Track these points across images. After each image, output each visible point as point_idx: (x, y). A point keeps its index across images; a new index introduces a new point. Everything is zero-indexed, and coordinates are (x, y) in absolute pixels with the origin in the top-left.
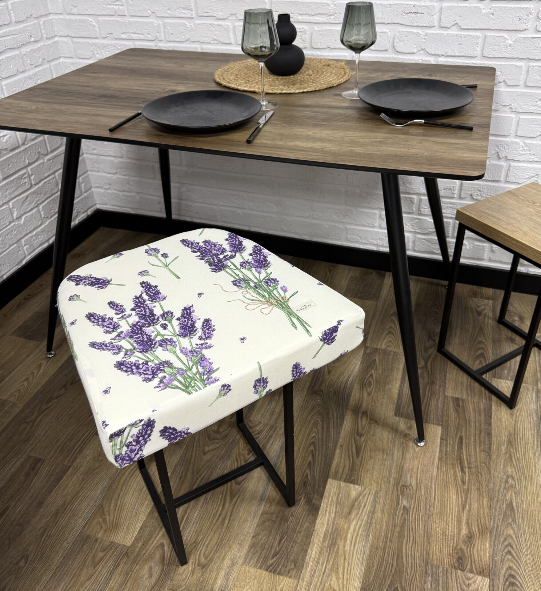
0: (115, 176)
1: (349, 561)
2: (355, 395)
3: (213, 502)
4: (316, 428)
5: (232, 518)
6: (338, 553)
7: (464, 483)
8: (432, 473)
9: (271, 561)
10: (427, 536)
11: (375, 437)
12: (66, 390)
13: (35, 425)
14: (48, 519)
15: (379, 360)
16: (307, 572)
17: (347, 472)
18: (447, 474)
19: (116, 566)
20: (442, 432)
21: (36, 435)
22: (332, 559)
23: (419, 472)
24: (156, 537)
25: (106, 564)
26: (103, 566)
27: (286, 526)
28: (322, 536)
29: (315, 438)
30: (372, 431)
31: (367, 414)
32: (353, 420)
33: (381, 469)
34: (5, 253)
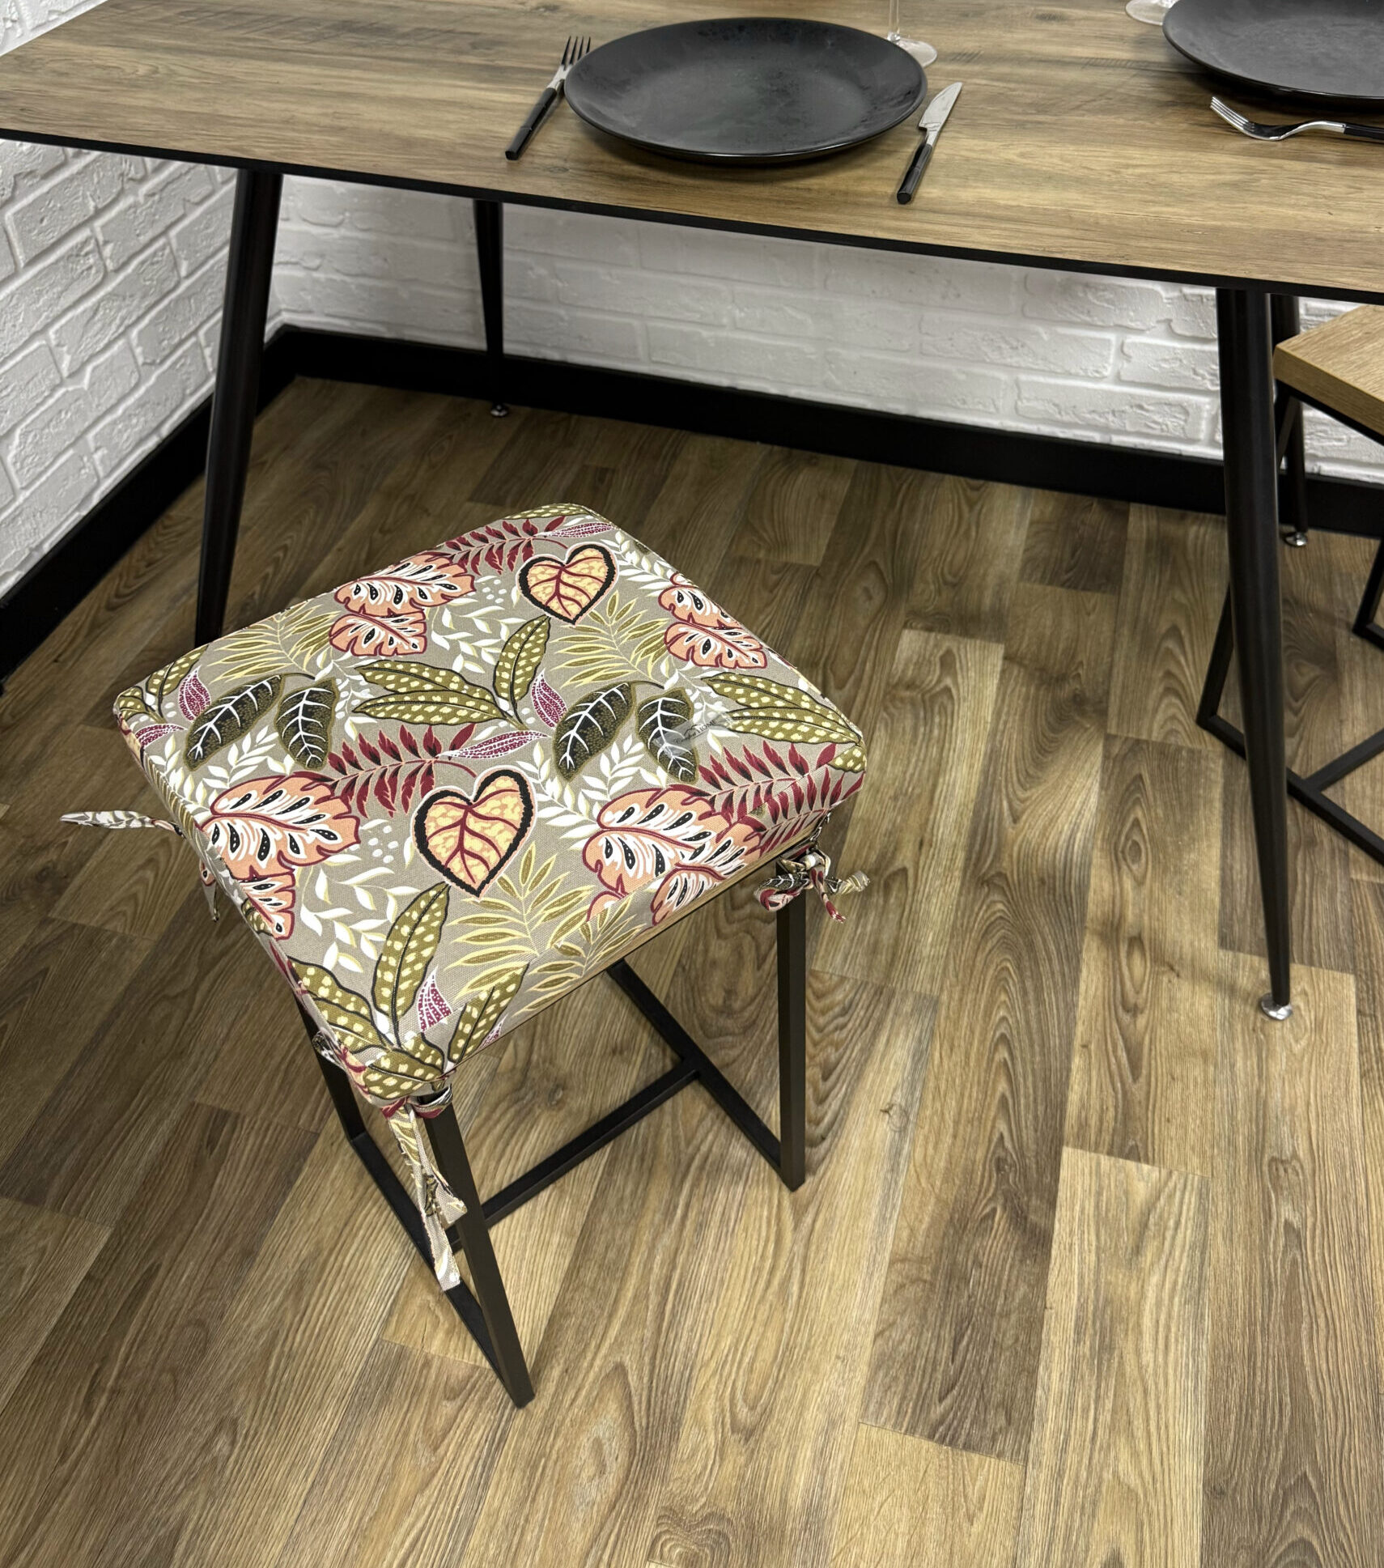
0: (337, 233)
1: (1157, 1398)
2: (1100, 886)
3: (746, 1230)
4: (1005, 991)
5: (807, 1279)
6: (1123, 1375)
8: (1349, 1118)
9: (941, 1409)
10: (1365, 1312)
11: (1176, 1015)
13: (196, 1005)
14: (278, 1301)
15: (1151, 776)
16: (1045, 1440)
17: (1112, 1124)
20: (1359, 991)
22: (1111, 1394)
23: (1313, 1115)
24: (598, 1347)
25: (467, 1433)
26: (460, 1446)
27: (966, 1298)
28: (1072, 1324)
29: (1005, 1024)
30: (1165, 995)
31: (1141, 942)
32: (1105, 964)
33: (1205, 1111)
34: (43, 479)
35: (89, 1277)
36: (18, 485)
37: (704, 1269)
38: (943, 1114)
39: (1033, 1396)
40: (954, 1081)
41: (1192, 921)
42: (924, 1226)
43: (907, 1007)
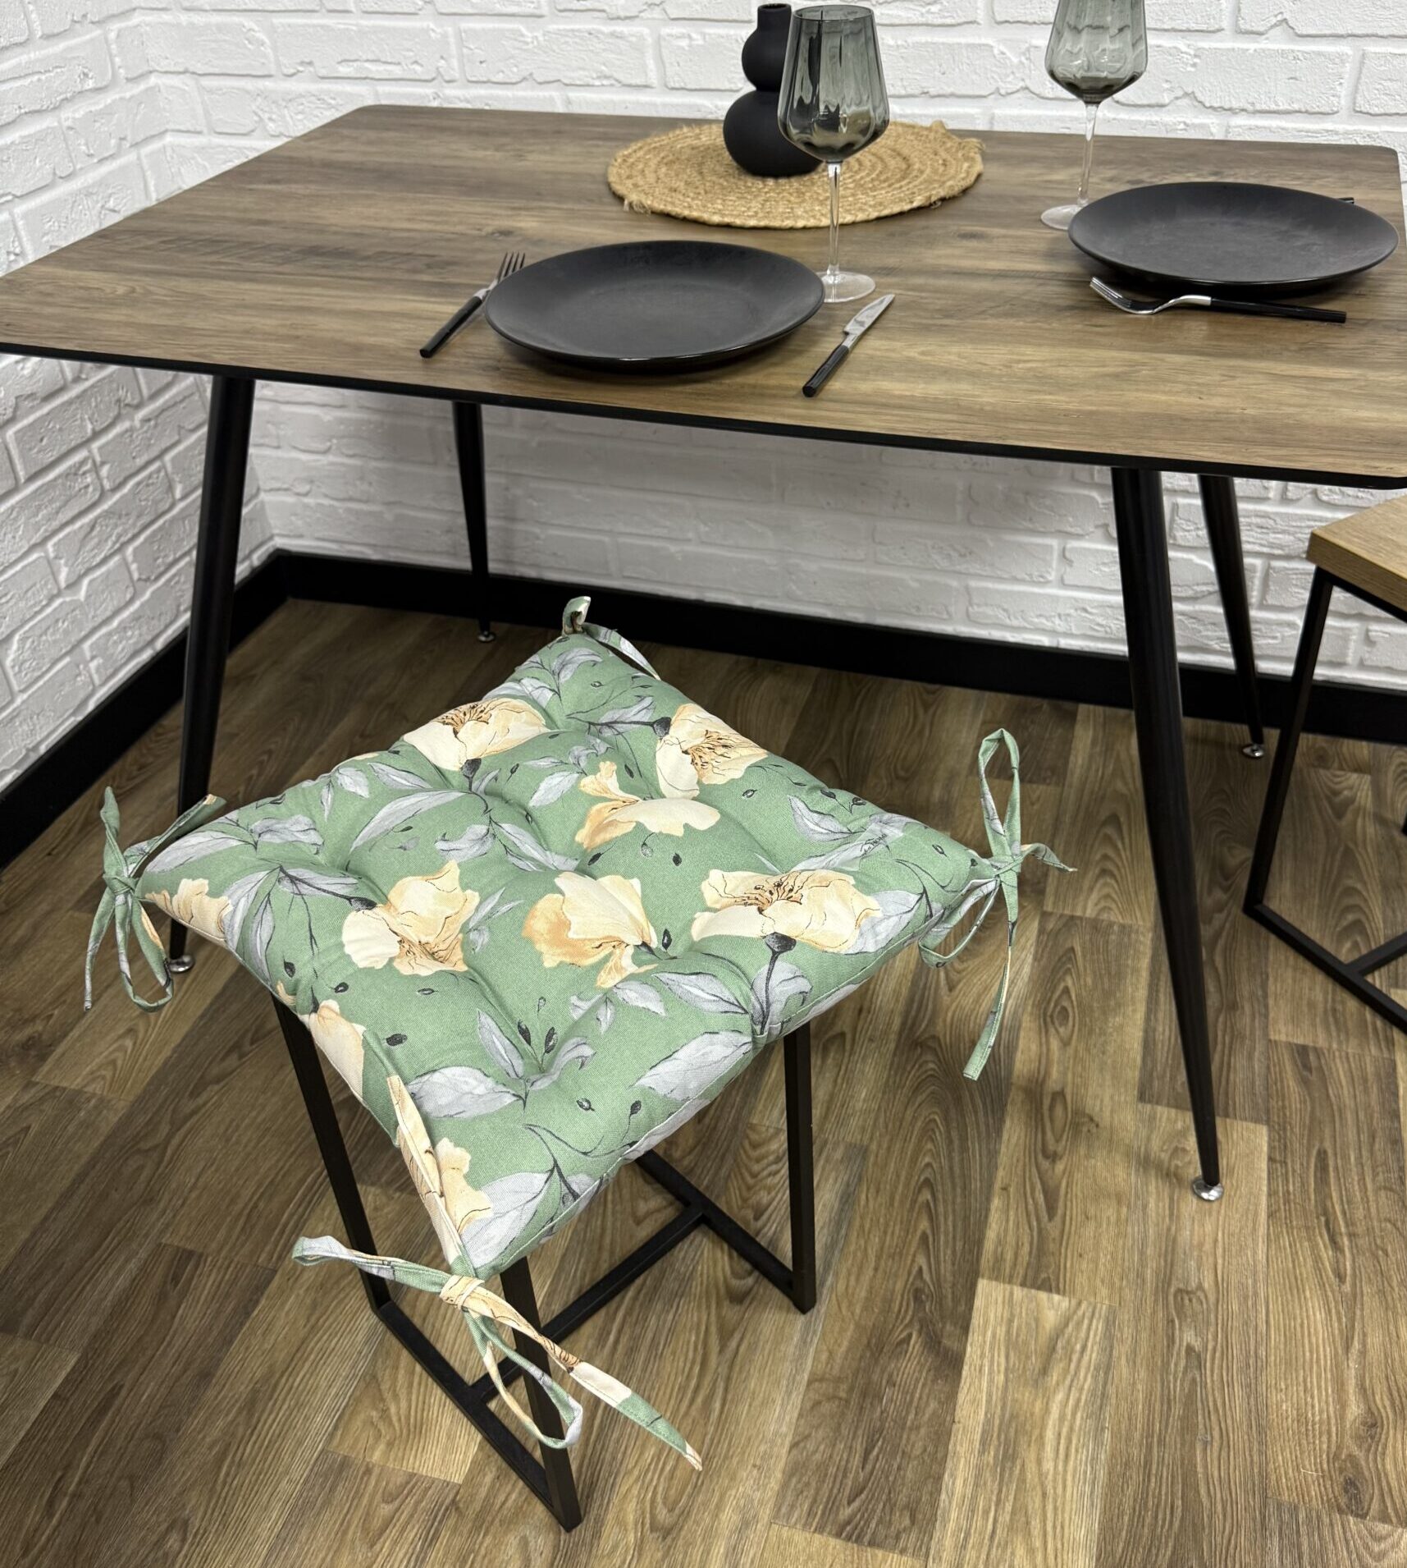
0: (324, 460)
1: (1055, 1501)
2: (1027, 1047)
3: (674, 1353)
4: (931, 1140)
5: (729, 1397)
6: (1024, 1481)
7: (1341, 1278)
8: (1255, 1253)
9: (847, 1511)
10: (1259, 1425)
11: (1091, 1162)
12: (241, 1057)
13: (166, 1159)
14: (230, 1417)
15: (1083, 948)
16: (946, 1538)
17: (1026, 1259)
18: (1295, 1254)
19: (430, 1540)
20: (1270, 1140)
21: (174, 1186)
22: (1011, 1498)
23: (1220, 1251)
25: (403, 1534)
26: (395, 1543)
27: (877, 1413)
28: (977, 1437)
29: (929, 1170)
30: (1083, 1143)
31: (1064, 1097)
32: (1028, 1117)
33: (1116, 1247)
34: (41, 683)
35: (56, 1396)
36: (16, 688)
38: (866, 1249)
39: (938, 1499)
40: (878, 1220)
41: (1114, 1077)
42: (843, 1348)
43: (838, 1155)
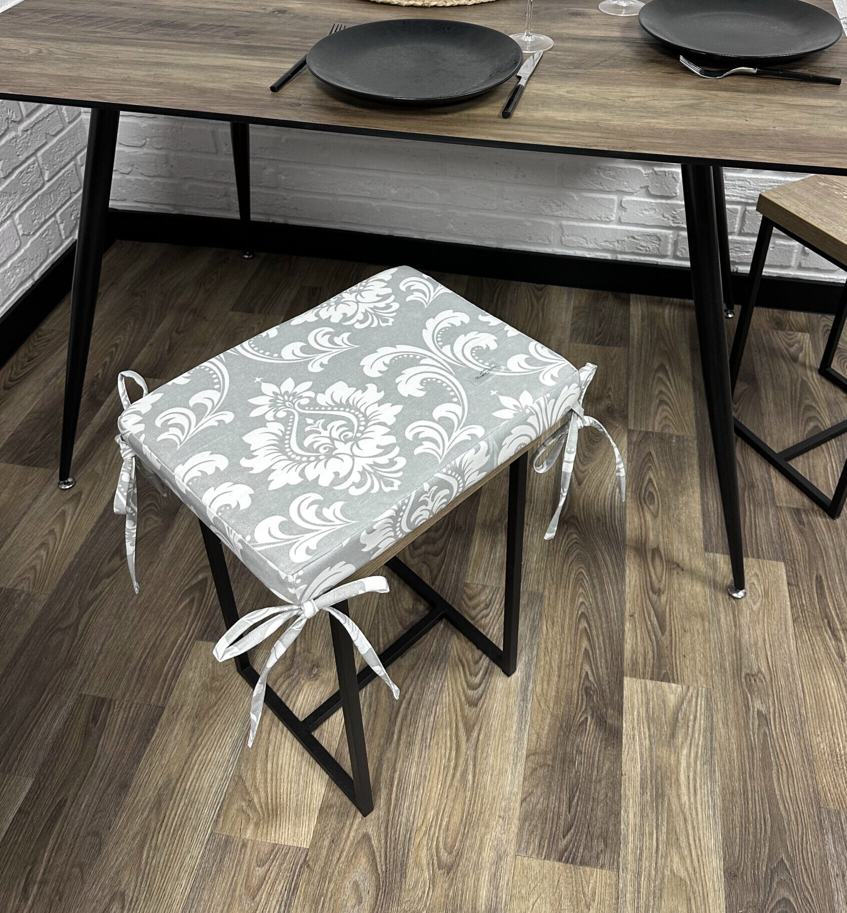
1: (693, 823)
2: (632, 520)
3: (437, 743)
4: (583, 587)
5: (477, 770)
6: (671, 811)
8: (789, 646)
9: (564, 842)
10: (808, 760)
11: (683, 593)
13: (79, 633)
15: (657, 453)
16: (628, 854)
17: (652, 661)
18: (812, 645)
19: (292, 890)
20: (787, 572)
22: (665, 823)
23: (768, 646)
24: (352, 825)
25: (273, 886)
26: (269, 894)
27: (574, 773)
28: (637, 783)
29: (584, 606)
30: (676, 581)
31: (660, 552)
32: (640, 566)
33: (705, 649)
35: (20, 811)
37: (413, 771)
38: (551, 663)
39: (619, 829)
40: (556, 643)
41: (687, 536)
42: (545, 732)
43: (525, 601)
